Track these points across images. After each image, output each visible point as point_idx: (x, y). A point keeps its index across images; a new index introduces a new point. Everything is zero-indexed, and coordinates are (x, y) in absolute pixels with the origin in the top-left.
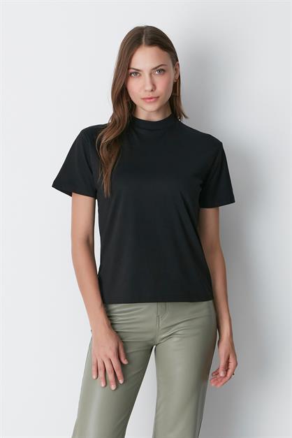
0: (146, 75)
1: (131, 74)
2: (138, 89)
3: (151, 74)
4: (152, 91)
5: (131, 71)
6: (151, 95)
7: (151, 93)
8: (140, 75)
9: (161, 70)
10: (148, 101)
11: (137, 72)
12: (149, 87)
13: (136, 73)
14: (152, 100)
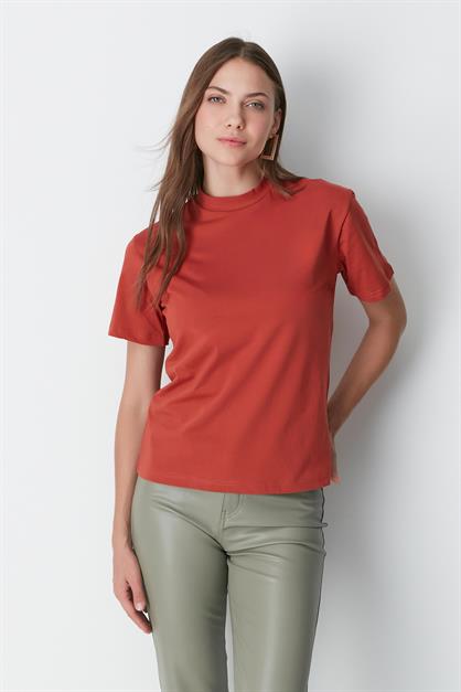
4: (239, 128)
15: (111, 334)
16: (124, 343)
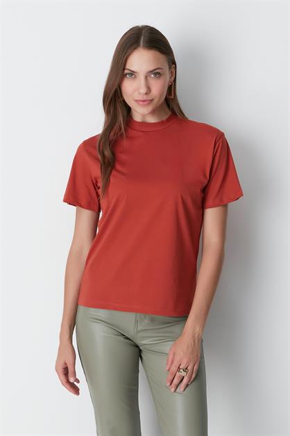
0: (141, 78)
1: (127, 74)
2: (132, 91)
3: (146, 77)
4: (146, 94)
5: (126, 71)
6: (145, 98)
7: (145, 96)
8: (135, 77)
9: (157, 73)
10: (141, 103)
11: (132, 73)
12: (143, 90)
13: (132, 75)
14: (145, 103)
15: (65, 201)
16: (74, 209)
